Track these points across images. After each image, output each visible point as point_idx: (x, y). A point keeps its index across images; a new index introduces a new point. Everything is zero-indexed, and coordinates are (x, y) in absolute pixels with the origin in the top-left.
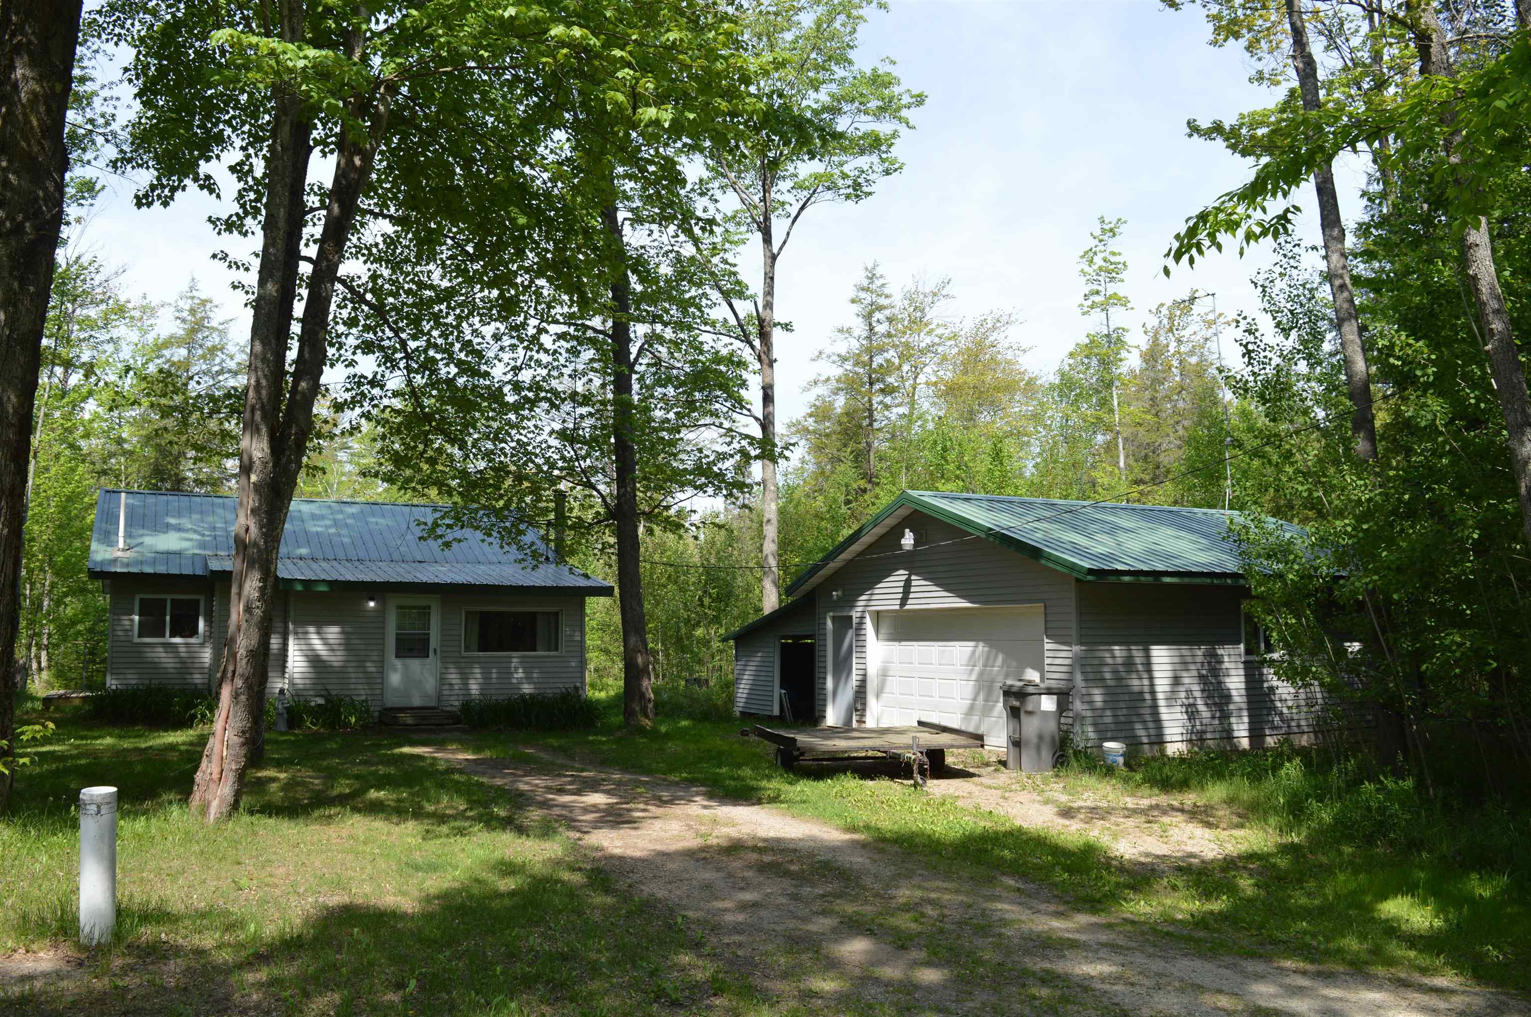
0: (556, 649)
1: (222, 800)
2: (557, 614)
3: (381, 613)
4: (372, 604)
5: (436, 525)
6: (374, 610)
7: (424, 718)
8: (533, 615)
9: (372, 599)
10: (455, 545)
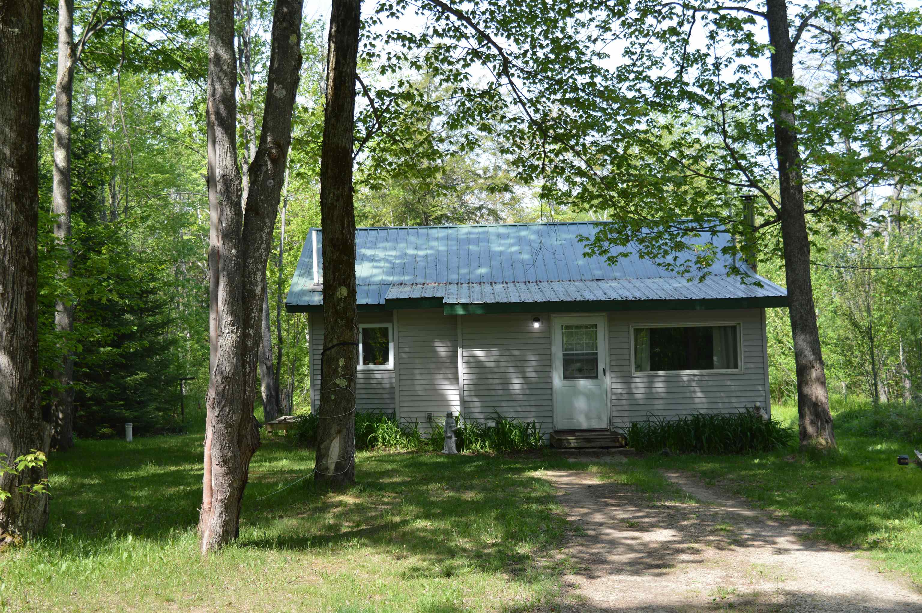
0: (736, 367)
1: (212, 531)
2: (734, 328)
3: (547, 333)
4: (536, 325)
5: (598, 240)
6: (540, 332)
7: (589, 440)
8: (708, 331)
9: (537, 320)
10: (621, 259)
